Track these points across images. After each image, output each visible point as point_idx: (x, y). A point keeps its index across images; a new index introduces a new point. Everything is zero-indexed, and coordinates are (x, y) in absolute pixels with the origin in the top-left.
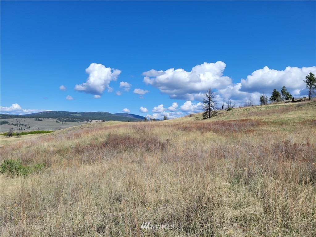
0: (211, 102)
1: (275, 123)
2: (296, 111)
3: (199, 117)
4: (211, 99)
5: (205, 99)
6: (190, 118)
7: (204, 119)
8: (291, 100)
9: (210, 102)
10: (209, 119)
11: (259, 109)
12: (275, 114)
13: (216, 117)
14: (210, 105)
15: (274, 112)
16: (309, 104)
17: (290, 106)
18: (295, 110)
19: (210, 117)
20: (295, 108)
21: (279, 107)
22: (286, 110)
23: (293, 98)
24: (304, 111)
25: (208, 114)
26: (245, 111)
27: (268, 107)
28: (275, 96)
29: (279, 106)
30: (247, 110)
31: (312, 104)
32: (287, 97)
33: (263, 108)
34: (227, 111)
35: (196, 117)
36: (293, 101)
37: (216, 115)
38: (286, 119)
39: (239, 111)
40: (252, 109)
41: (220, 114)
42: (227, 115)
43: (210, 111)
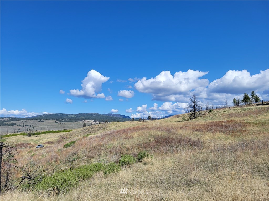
0: (195, 105)
1: (256, 124)
3: (185, 117)
4: (195, 103)
5: (191, 103)
6: (178, 118)
7: (190, 119)
8: (261, 103)
9: (194, 105)
10: (195, 119)
11: (236, 110)
12: (252, 115)
13: (200, 117)
14: (195, 108)
15: (250, 114)
17: (262, 108)
18: (267, 112)
19: (195, 118)
20: (267, 111)
21: (253, 109)
22: (260, 112)
23: (263, 102)
25: (193, 115)
26: (225, 112)
27: (244, 109)
28: (246, 99)
29: (253, 108)
30: (226, 112)
32: (256, 99)
33: (239, 110)
34: (209, 112)
35: (182, 117)
36: (263, 104)
37: (200, 115)
38: (262, 120)
39: (219, 112)
40: (230, 110)
41: (203, 115)
42: (210, 116)
43: (195, 113)
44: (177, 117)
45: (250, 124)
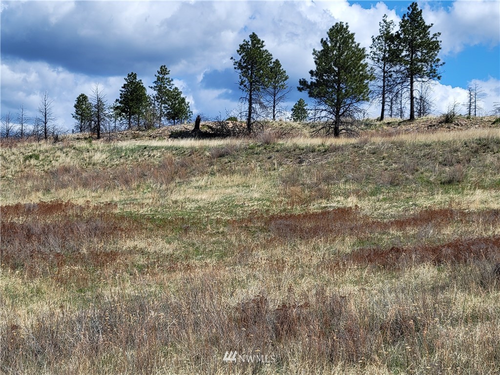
2: (213, 174)
8: (191, 127)
11: (86, 155)
12: (149, 181)
15: (143, 176)
16: (250, 151)
17: (193, 151)
18: (210, 170)
20: (211, 164)
21: (155, 152)
22: (181, 169)
23: (198, 120)
24: (237, 179)
26: (33, 162)
27: (118, 151)
28: (132, 100)
29: (156, 148)
30: (37, 158)
31: (257, 150)
32: (173, 107)
33: (99, 152)
36: (197, 133)
38: (190, 206)
40: (58, 153)
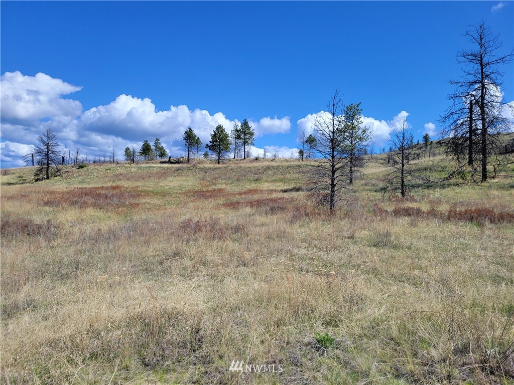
0: (50, 152)
1: (156, 194)
2: (175, 176)
3: (24, 176)
4: (50, 147)
5: (40, 147)
6: (6, 177)
7: (37, 180)
8: (167, 160)
9: (48, 152)
10: (47, 181)
11: (129, 169)
12: (152, 179)
13: (58, 177)
14: (48, 157)
15: (149, 177)
16: (188, 169)
17: (168, 168)
19: (48, 178)
20: (174, 173)
22: (163, 174)
23: (170, 158)
24: (183, 178)
25: (44, 172)
26: (109, 171)
27: (141, 168)
29: (155, 167)
30: (110, 170)
31: (191, 168)
32: (161, 153)
33: (134, 168)
34: (78, 169)
35: (18, 175)
36: (170, 162)
37: (58, 174)
38: (166, 187)
39: (98, 170)
40: (118, 168)
41: (66, 173)
42: (80, 176)
43: (48, 168)
44: (4, 175)
45: (147, 194)
